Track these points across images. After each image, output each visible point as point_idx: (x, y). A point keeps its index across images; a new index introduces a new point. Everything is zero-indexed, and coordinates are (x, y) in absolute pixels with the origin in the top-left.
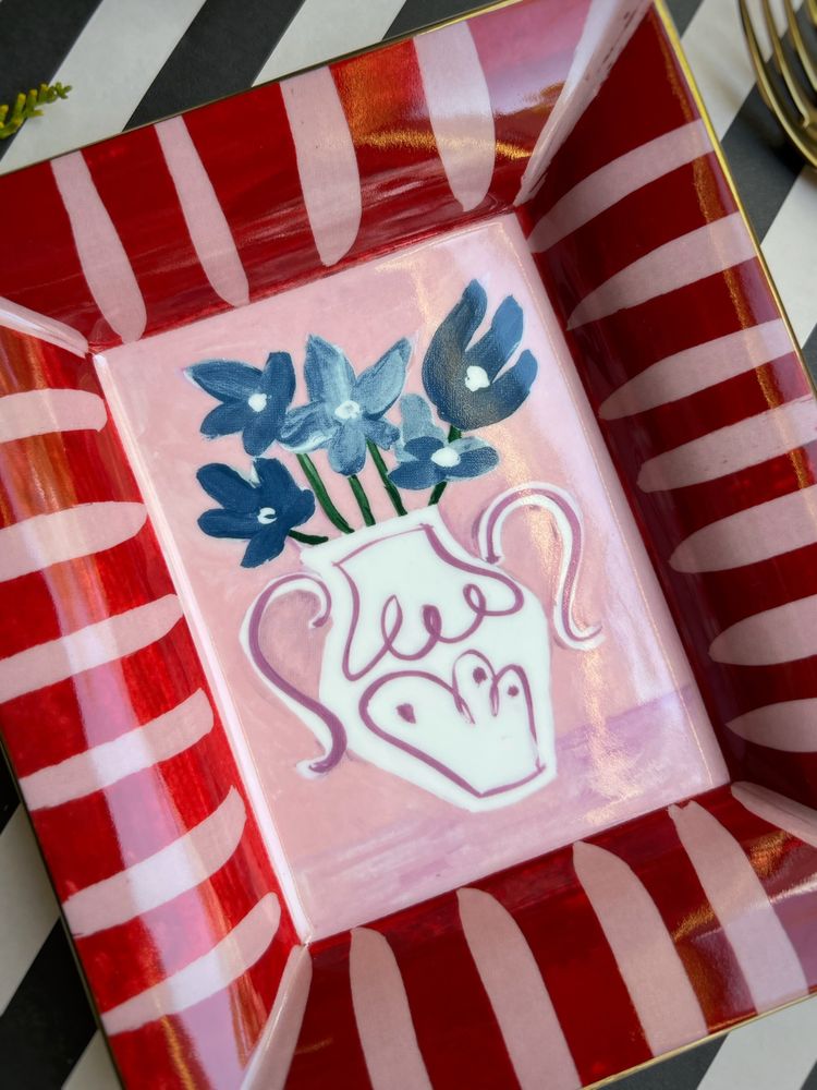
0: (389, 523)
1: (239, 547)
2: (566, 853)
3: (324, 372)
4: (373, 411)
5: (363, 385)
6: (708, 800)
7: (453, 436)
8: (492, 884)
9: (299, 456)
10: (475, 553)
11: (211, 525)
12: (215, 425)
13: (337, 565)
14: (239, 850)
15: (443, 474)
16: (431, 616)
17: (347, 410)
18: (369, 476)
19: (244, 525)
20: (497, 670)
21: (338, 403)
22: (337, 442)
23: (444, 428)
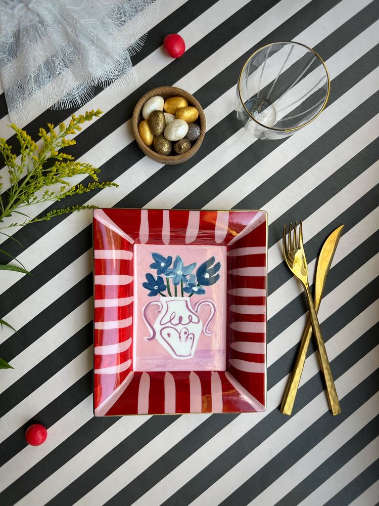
0: (179, 297)
1: (149, 291)
2: (189, 372)
3: (178, 264)
4: (184, 275)
5: (184, 269)
6: (219, 372)
7: (198, 285)
8: (172, 373)
9: (167, 278)
10: (194, 310)
11: (145, 285)
12: (152, 266)
13: (166, 302)
14: (128, 350)
15: (193, 292)
16: (181, 318)
17: (180, 273)
18: (179, 287)
19: (151, 288)
20: (189, 333)
21: (178, 271)
22: (175, 278)
23: (197, 283)
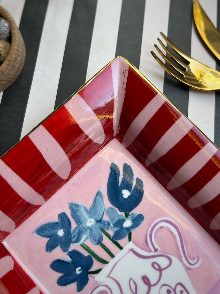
0: (119, 254)
1: (74, 286)
3: (78, 213)
4: (99, 219)
5: (92, 212)
7: (127, 216)
9: (81, 245)
10: (150, 251)
11: (62, 282)
12: (50, 247)
13: (108, 276)
15: (129, 229)
16: (145, 279)
17: (90, 222)
18: (106, 241)
19: (72, 277)
20: (173, 287)
21: (87, 221)
22: (91, 234)
23: (123, 214)
